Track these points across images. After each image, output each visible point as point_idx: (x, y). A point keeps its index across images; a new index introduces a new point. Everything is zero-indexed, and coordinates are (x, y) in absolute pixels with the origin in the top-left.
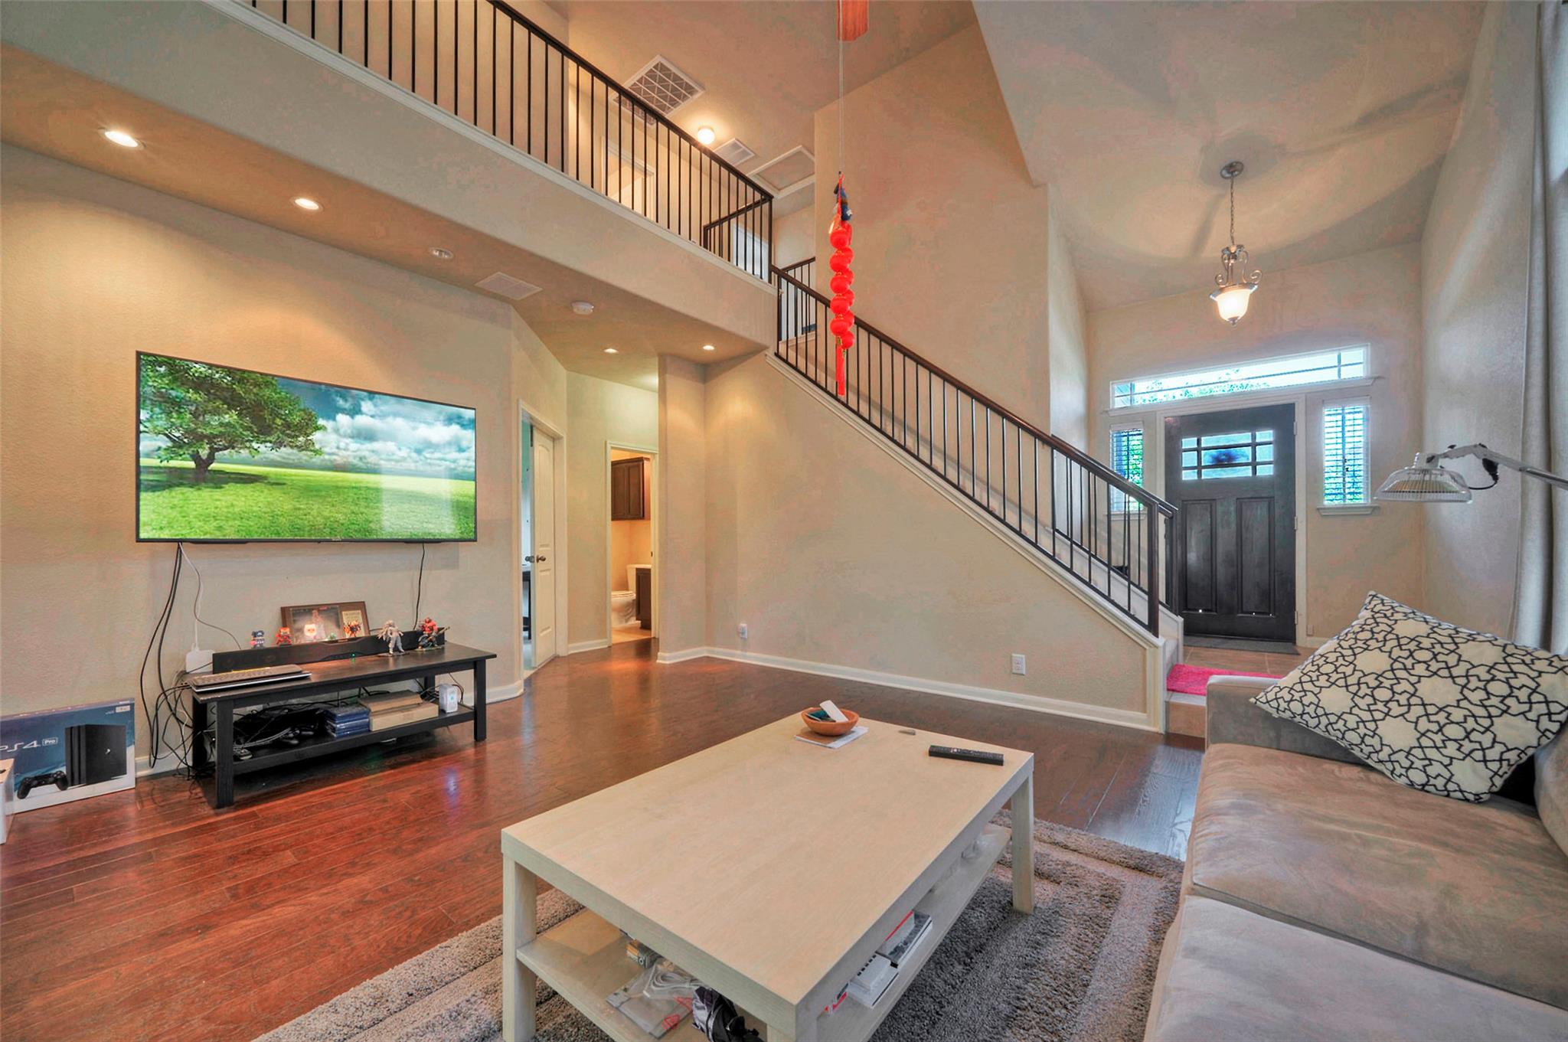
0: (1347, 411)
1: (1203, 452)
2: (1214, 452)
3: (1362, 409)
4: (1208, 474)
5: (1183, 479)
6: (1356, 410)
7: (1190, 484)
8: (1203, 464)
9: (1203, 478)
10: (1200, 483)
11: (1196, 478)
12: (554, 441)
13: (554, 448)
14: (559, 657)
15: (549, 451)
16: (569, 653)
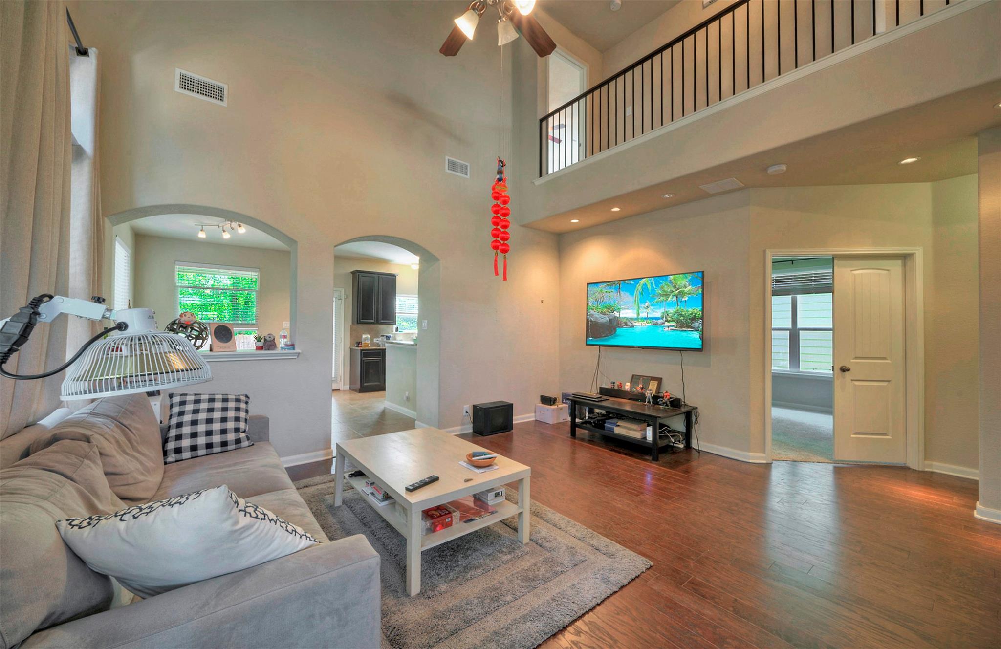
12: (905, 258)
13: (904, 265)
14: (909, 468)
15: (888, 270)
16: (927, 470)
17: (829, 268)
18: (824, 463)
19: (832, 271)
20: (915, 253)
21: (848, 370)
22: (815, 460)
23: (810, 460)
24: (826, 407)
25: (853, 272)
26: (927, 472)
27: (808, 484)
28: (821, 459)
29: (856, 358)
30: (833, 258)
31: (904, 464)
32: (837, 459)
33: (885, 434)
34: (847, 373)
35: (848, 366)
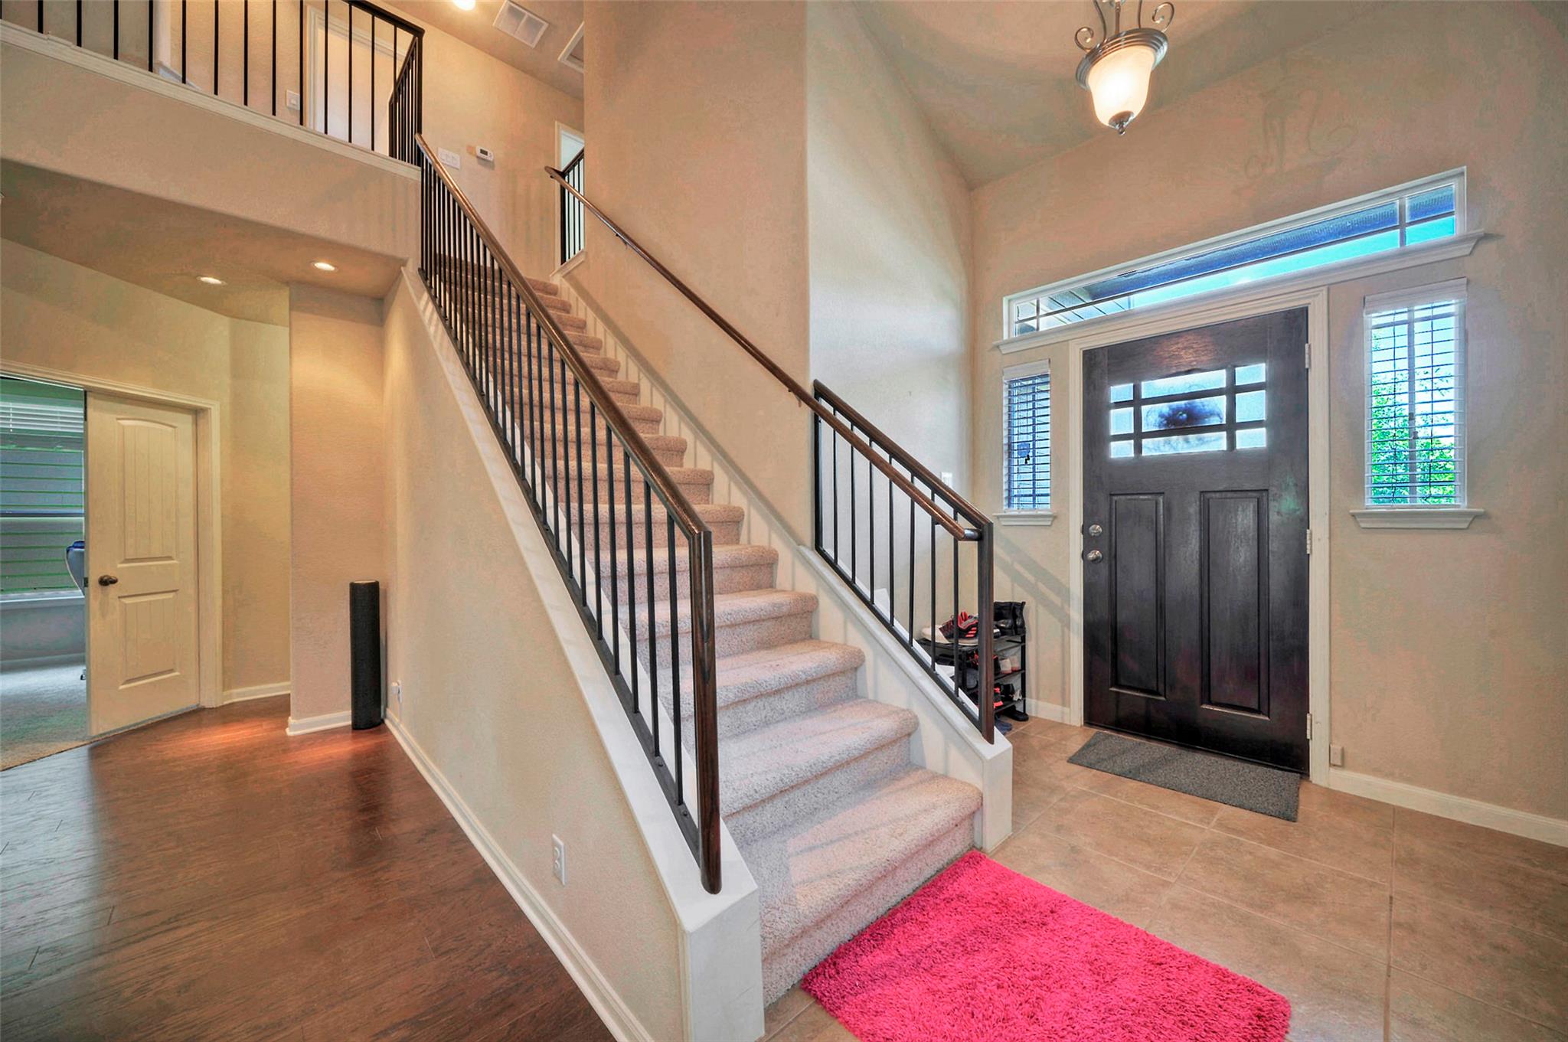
0: (1418, 315)
1: (1145, 409)
2: (1164, 408)
3: (1451, 309)
4: (1153, 448)
5: (1112, 457)
6: (1437, 312)
7: (1123, 465)
8: (1144, 429)
9: (1144, 454)
10: (1139, 463)
11: (1132, 455)
12: (197, 413)
13: (196, 423)
14: (203, 709)
15: (175, 427)
16: (226, 703)
17: (79, 406)
18: (71, 749)
19: (83, 412)
20: (210, 409)
21: (114, 582)
22: (53, 749)
23: (42, 755)
24: (73, 653)
25: (120, 421)
26: (227, 705)
27: (53, 795)
28: (63, 746)
29: (127, 561)
30: (85, 392)
31: (198, 705)
32: (94, 735)
33: (171, 671)
34: (111, 586)
35: (112, 574)
